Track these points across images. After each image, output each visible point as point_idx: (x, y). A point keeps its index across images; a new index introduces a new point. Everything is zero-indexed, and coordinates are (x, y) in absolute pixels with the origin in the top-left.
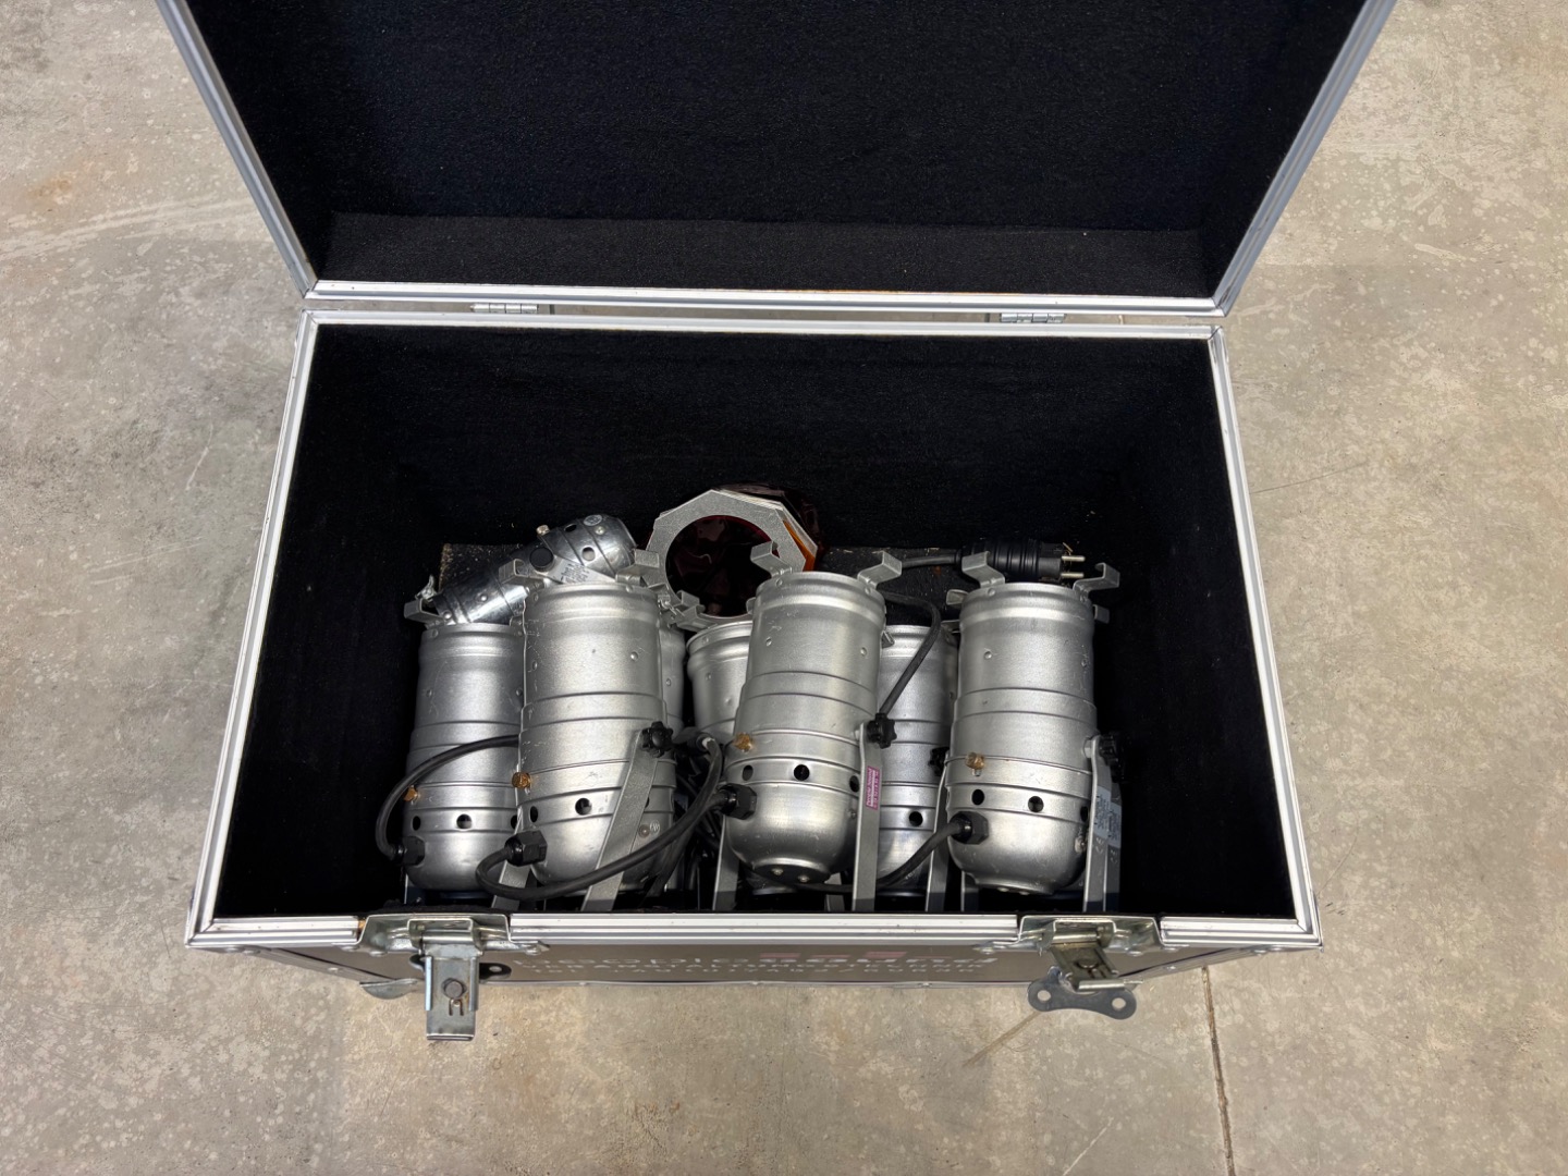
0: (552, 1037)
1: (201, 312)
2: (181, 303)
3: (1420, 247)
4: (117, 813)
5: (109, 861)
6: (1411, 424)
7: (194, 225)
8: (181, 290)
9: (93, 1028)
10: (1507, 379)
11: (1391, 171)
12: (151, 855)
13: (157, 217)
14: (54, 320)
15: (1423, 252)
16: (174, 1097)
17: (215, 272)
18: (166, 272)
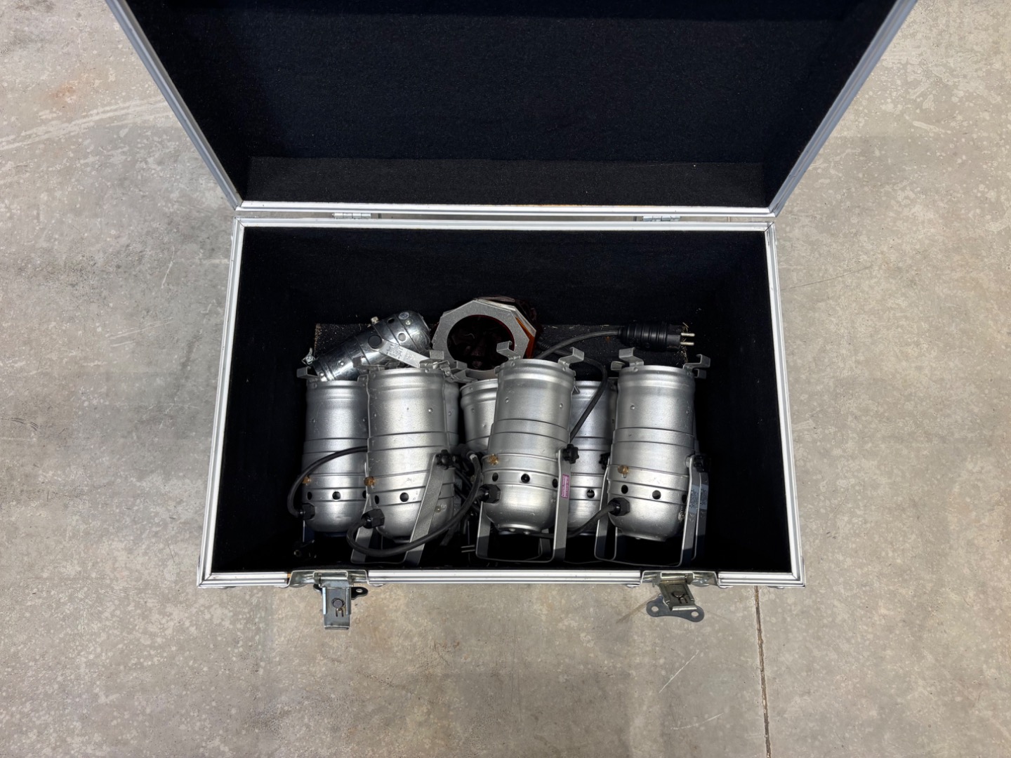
0: (388, 606)
1: (161, 174)
2: (149, 169)
3: (916, 124)
4: (138, 481)
5: (136, 508)
6: (900, 241)
7: (153, 117)
8: (148, 160)
9: (134, 601)
10: (963, 212)
11: (902, 71)
12: (159, 505)
13: (130, 111)
14: (73, 180)
15: (917, 127)
16: (182, 638)
17: (168, 148)
18: (139, 148)
